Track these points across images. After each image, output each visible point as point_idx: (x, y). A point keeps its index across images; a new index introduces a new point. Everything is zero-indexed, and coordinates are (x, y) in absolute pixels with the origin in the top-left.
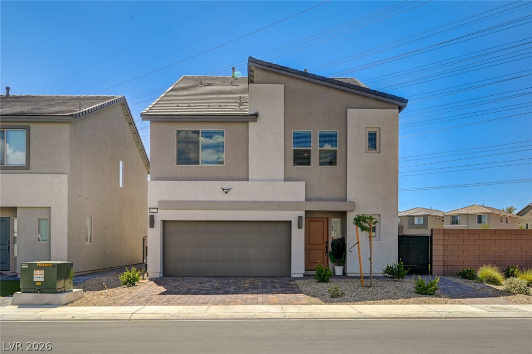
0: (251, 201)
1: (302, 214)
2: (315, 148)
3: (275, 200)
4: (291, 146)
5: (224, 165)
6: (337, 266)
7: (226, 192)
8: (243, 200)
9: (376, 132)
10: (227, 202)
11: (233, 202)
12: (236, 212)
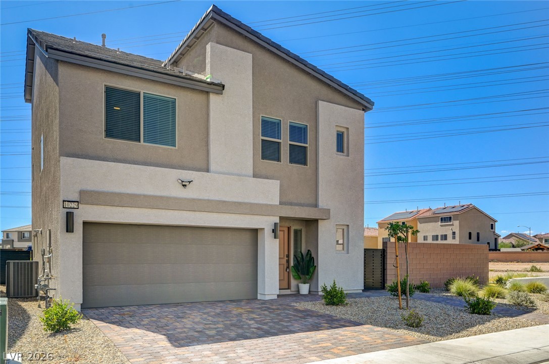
0: (218, 201)
1: (277, 220)
2: (285, 141)
3: (246, 201)
4: (259, 135)
5: (177, 148)
6: (301, 283)
7: (184, 185)
8: (206, 198)
9: (343, 133)
10: (186, 199)
11: (193, 200)
12: (197, 214)
